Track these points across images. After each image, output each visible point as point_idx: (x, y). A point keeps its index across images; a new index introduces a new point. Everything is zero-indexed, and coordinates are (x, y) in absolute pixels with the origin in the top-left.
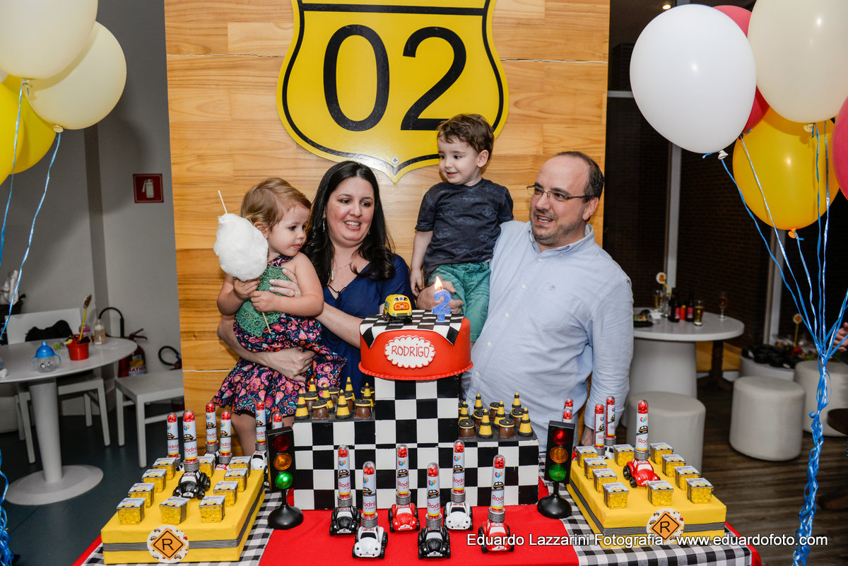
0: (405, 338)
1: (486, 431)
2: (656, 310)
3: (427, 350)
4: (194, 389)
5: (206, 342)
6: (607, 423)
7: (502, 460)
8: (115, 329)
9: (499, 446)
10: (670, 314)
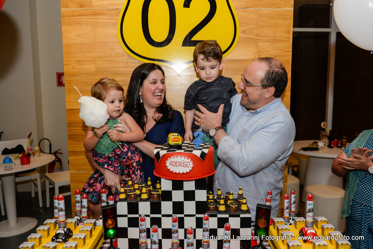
0: (177, 157)
1: (222, 208)
2: (321, 142)
3: (188, 163)
4: (76, 181)
5: (81, 157)
6: (291, 204)
7: (229, 226)
8: (47, 149)
9: (229, 217)
10: (328, 144)
